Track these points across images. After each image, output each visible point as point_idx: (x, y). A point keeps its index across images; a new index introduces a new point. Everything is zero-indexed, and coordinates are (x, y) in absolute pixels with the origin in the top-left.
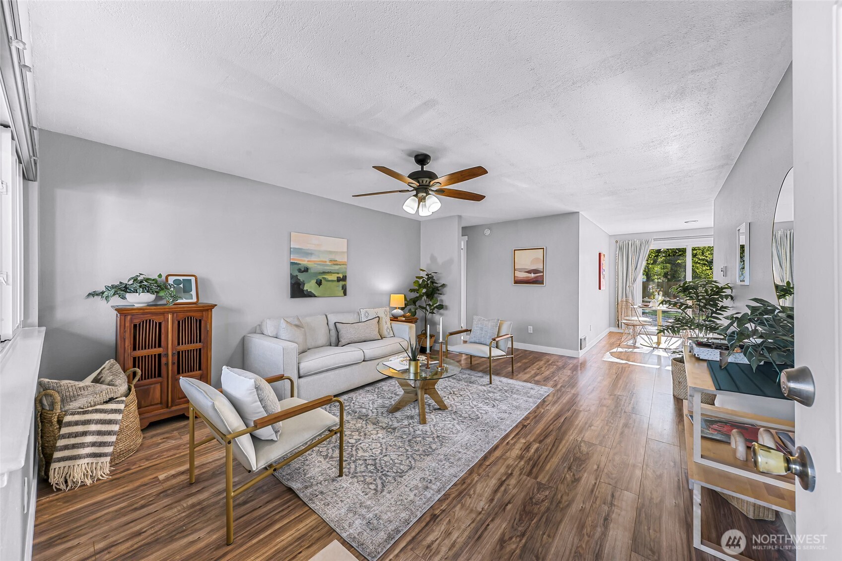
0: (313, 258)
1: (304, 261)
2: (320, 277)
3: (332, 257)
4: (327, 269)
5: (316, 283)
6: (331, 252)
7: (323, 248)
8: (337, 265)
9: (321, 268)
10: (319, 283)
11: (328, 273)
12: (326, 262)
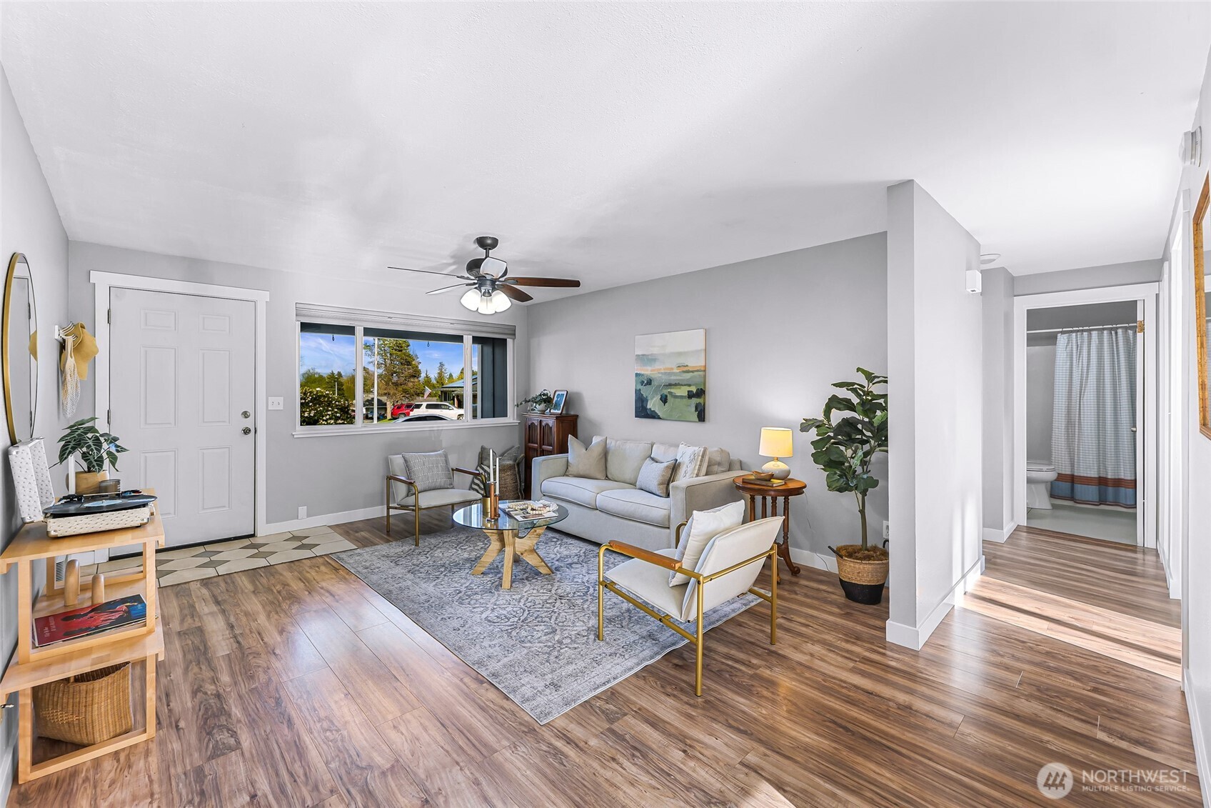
0: (657, 366)
1: (647, 370)
2: (665, 392)
3: (682, 361)
4: (673, 379)
5: (661, 399)
6: (680, 354)
7: (668, 350)
8: (688, 372)
9: (665, 379)
10: (664, 400)
11: (676, 385)
12: (672, 369)
